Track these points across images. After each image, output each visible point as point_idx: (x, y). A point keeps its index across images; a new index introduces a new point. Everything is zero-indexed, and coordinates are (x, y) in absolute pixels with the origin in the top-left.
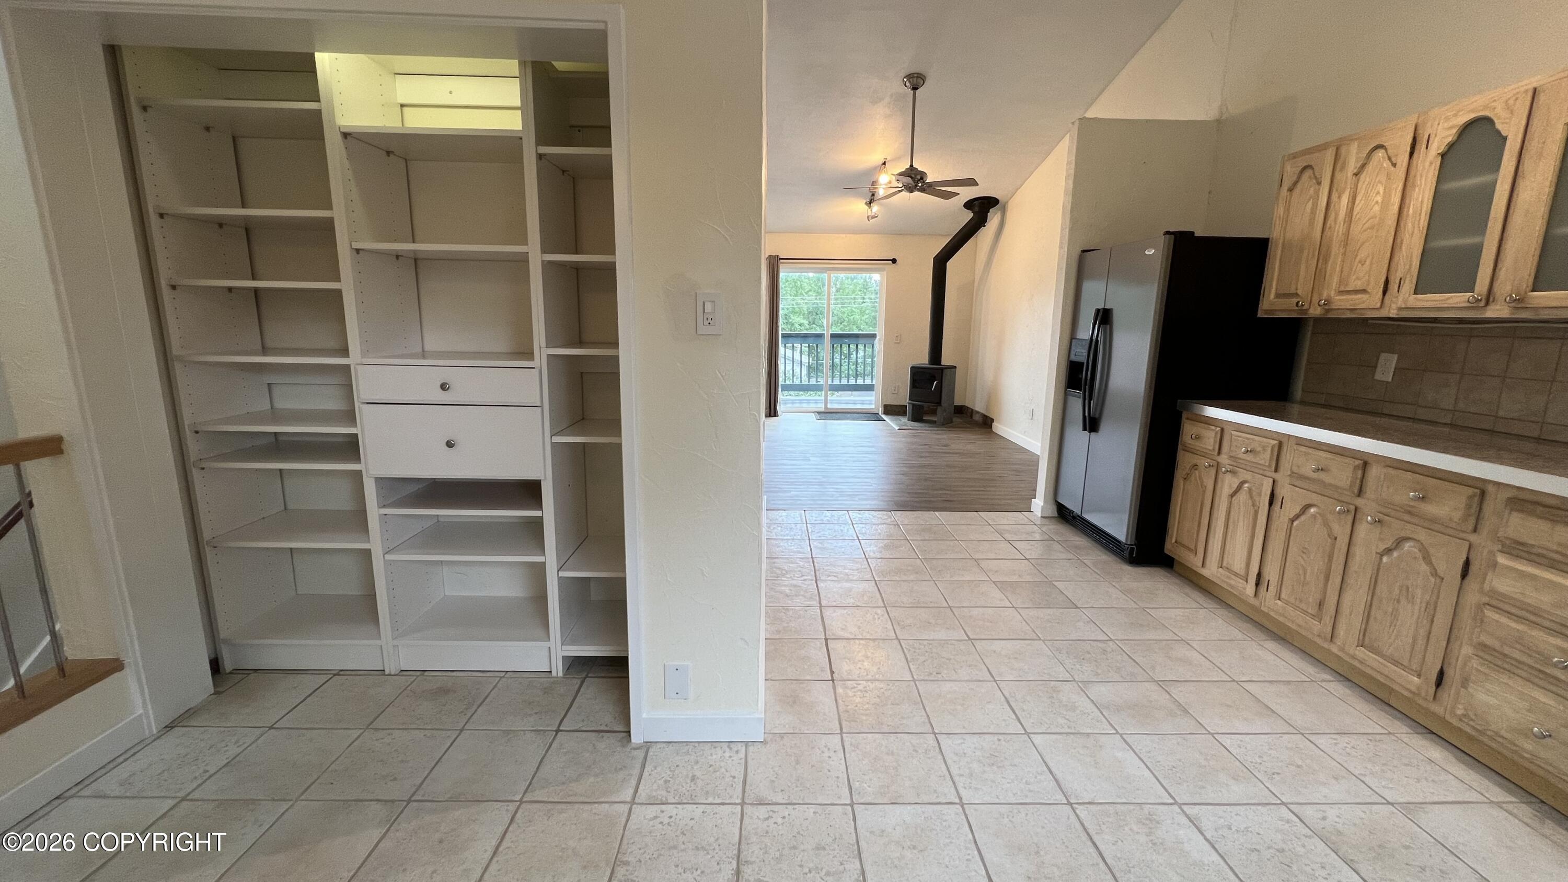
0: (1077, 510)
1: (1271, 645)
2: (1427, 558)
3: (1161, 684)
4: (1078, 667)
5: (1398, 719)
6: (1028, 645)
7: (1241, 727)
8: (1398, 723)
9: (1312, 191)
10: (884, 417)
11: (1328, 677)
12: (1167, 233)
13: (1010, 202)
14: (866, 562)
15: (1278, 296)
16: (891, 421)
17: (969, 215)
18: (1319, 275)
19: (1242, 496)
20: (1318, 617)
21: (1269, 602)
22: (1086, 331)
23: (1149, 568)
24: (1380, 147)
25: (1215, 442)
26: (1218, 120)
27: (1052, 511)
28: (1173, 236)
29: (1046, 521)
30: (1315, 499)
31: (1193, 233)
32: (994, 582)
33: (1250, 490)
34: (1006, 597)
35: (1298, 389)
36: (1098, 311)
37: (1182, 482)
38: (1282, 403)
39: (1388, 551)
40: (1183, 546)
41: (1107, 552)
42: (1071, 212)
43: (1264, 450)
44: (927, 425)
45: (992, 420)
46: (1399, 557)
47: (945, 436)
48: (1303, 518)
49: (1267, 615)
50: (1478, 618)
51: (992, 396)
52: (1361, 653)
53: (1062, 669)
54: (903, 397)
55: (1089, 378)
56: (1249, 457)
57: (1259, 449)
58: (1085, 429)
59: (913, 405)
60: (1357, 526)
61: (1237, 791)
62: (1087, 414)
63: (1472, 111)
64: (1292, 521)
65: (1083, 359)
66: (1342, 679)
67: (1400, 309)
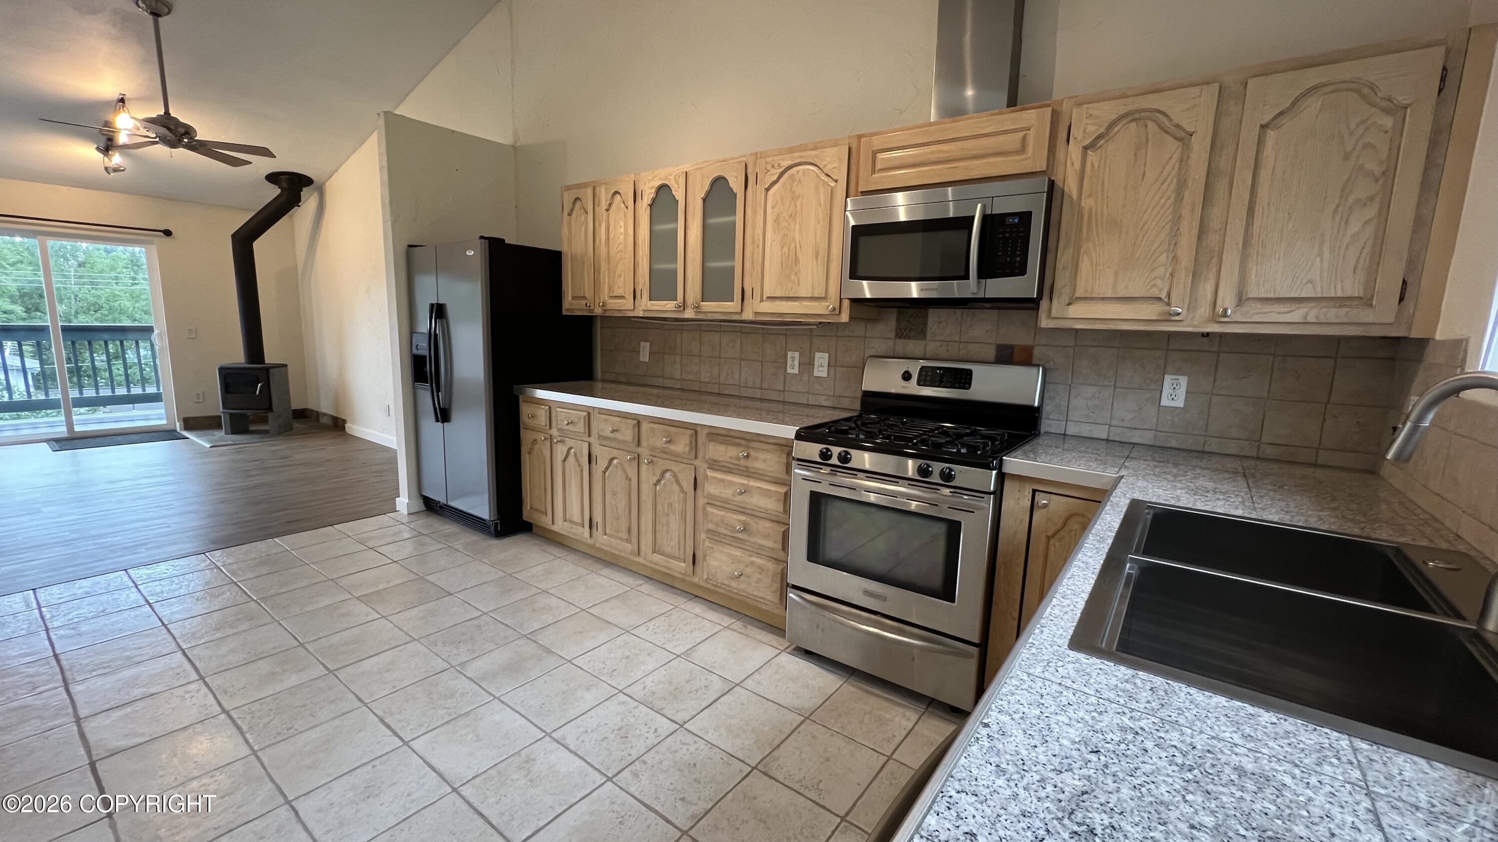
0: (443, 500)
1: (606, 571)
2: (677, 482)
3: (530, 637)
4: (455, 652)
5: (680, 595)
6: (400, 651)
7: (590, 645)
8: (679, 598)
9: (583, 218)
10: (186, 434)
11: (641, 582)
12: (482, 237)
13: (328, 184)
14: (165, 631)
15: (574, 298)
16: (198, 437)
17: (273, 192)
18: (596, 284)
19: (571, 459)
20: (628, 541)
21: (601, 540)
22: (424, 325)
23: (514, 537)
24: (616, 193)
25: (546, 418)
26: (513, 146)
27: (419, 505)
28: (487, 241)
29: (413, 518)
30: (615, 453)
31: (503, 240)
32: (357, 598)
33: (575, 454)
34: (374, 609)
35: (598, 369)
36: (432, 305)
37: (527, 457)
38: (588, 382)
39: (659, 481)
40: (537, 510)
41: (475, 532)
42: (391, 205)
43: (580, 420)
44: (255, 436)
45: (344, 422)
46: (664, 484)
47: (283, 447)
48: (610, 469)
49: (600, 550)
50: (705, 514)
51: (340, 395)
52: (656, 557)
53: (440, 660)
54: (214, 405)
55: (433, 370)
56: (570, 427)
57: (576, 420)
58: (437, 421)
59: (231, 415)
60: (640, 466)
61: (589, 698)
62: (437, 406)
63: (661, 179)
64: (604, 472)
65: (425, 352)
66: (648, 580)
67: (644, 311)
